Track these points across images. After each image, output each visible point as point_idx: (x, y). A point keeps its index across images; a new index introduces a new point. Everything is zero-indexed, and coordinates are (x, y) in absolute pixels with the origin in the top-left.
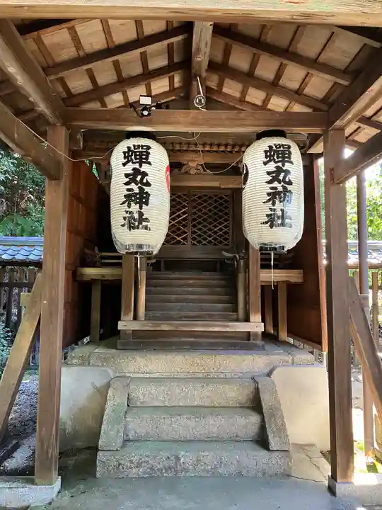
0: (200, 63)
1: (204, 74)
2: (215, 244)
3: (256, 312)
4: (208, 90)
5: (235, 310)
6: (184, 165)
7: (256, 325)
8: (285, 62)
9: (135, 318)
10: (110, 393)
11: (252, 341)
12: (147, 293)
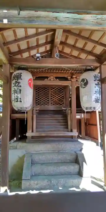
0: (57, 42)
1: (58, 46)
2: (55, 105)
3: (75, 129)
4: (60, 52)
5: (67, 128)
6: (49, 77)
7: (75, 133)
8: (87, 42)
9: (32, 131)
10: (25, 159)
11: (74, 139)
12: (36, 122)
